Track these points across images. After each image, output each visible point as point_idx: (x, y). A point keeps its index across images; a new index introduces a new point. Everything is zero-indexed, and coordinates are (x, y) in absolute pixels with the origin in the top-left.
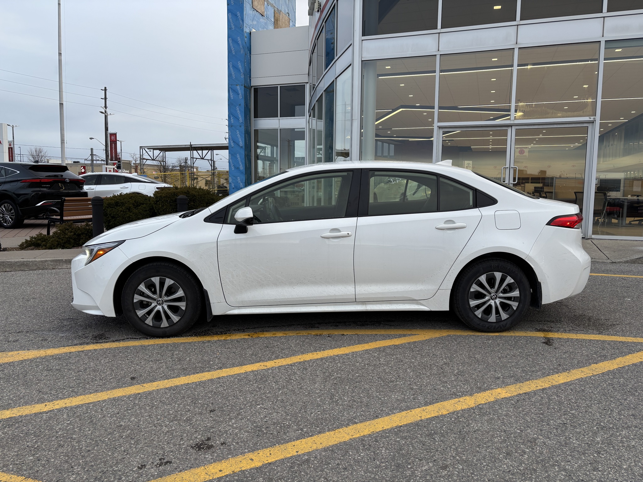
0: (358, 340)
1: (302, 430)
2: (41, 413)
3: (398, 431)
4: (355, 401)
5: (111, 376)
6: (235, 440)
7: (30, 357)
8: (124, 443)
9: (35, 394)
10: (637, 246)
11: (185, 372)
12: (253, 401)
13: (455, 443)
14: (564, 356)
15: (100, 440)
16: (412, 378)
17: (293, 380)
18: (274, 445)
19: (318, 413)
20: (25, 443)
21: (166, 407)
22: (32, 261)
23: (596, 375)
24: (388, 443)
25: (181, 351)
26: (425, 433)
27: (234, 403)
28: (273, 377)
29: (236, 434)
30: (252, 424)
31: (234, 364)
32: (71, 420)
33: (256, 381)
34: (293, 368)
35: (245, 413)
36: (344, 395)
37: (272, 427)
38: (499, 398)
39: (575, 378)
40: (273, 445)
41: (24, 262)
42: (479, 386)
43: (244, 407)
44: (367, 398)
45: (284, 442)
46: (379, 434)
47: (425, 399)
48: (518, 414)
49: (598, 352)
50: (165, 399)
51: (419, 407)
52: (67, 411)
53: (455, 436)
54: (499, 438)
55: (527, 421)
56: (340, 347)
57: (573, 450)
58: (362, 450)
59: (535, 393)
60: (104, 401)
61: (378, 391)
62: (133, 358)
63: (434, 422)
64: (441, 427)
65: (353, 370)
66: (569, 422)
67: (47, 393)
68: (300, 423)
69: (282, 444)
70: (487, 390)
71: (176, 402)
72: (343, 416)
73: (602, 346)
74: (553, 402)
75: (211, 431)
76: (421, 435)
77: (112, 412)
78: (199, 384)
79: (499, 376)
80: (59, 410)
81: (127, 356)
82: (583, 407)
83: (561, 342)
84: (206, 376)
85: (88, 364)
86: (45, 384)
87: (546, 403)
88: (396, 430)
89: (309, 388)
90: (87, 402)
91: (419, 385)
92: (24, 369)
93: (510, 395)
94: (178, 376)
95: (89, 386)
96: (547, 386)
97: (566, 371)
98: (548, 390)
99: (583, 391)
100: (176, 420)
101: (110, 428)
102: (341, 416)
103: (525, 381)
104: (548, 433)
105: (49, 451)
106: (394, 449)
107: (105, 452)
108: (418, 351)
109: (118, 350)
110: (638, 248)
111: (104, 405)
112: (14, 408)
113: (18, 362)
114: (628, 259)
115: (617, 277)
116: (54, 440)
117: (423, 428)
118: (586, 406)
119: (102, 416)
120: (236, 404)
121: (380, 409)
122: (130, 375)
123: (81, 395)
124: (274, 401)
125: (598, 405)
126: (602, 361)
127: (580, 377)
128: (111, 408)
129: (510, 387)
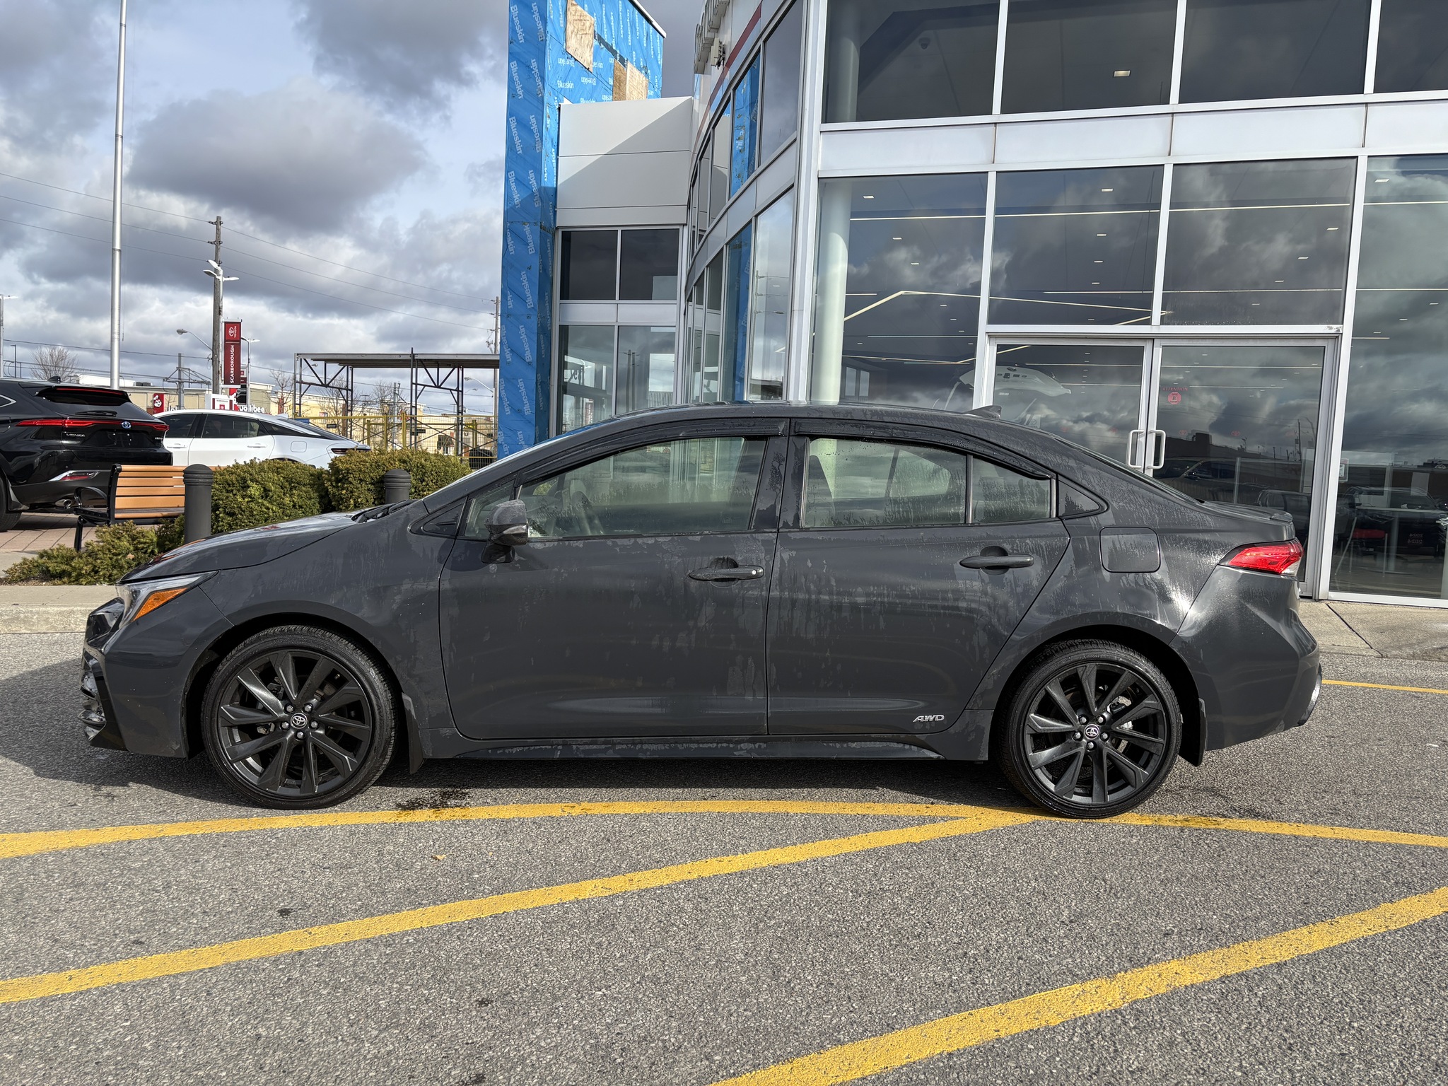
0: (823, 829)
2: (56, 999)
3: (945, 1066)
4: (833, 984)
5: (232, 905)
7: (32, 852)
10: (1430, 620)
11: (414, 898)
15: (208, 1076)
17: (678, 927)
19: (746, 1013)
22: (39, 613)
23: (1396, 931)
26: (1013, 1075)
27: (537, 983)
28: (630, 918)
31: (530, 881)
32: (133, 1017)
33: (589, 927)
34: (675, 894)
35: (566, 1008)
36: (802, 969)
38: (1178, 985)
39: (1348, 938)
41: (20, 613)
42: (1125, 952)
43: (562, 994)
44: (861, 977)
46: (902, 1075)
49: (1389, 872)
50: (367, 966)
51: (988, 1004)
52: (123, 994)
56: (782, 844)
59: (1262, 974)
60: (215, 970)
62: (283, 859)
63: (1030, 1046)
64: (1051, 1060)
65: (817, 904)
66: (1355, 1051)
67: (73, 946)
70: (1147, 965)
71: (393, 978)
73: (1395, 858)
75: (486, 1056)
77: (235, 1000)
78: (449, 930)
79: (1168, 928)
80: (104, 991)
81: (270, 854)
82: (1380, 1012)
83: (1300, 846)
84: (464, 910)
85: (175, 872)
86: (68, 921)
87: (1291, 1000)
88: (941, 1064)
90: (174, 972)
91: (982, 947)
93: (1201, 979)
94: (396, 907)
95: (179, 928)
96: (1286, 956)
97: (1324, 919)
98: (1291, 968)
101: (234, 1043)
103: (1234, 944)
109: (247, 837)
111: (213, 980)
114: (1417, 647)
115: (1398, 691)
117: (1007, 1062)
119: (212, 1009)
120: (543, 985)
121: (894, 1007)
122: (276, 902)
123: (157, 953)
124: (634, 978)
125: (1413, 1008)
126: (1400, 895)
127: (1357, 936)
128: (232, 990)
129: (1200, 956)
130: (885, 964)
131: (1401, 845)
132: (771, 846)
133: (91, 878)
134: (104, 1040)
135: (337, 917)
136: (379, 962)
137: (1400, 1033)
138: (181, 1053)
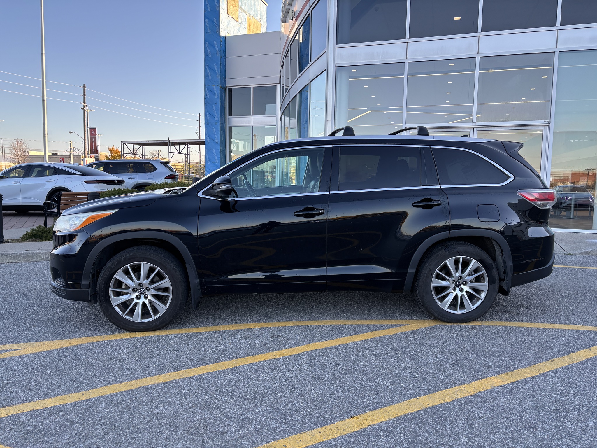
0: (354, 330)
1: (323, 417)
2: (80, 402)
3: (410, 417)
4: (366, 389)
5: (136, 365)
6: (265, 427)
7: (57, 348)
8: (165, 430)
9: (70, 383)
10: (588, 239)
11: (203, 361)
12: (273, 389)
13: (465, 429)
14: (545, 345)
15: (142, 428)
16: (412, 367)
17: (305, 369)
18: (302, 431)
19: (335, 400)
20: (73, 431)
21: (194, 395)
22: (36, 253)
23: (576, 363)
24: (405, 429)
25: (195, 341)
26: (436, 420)
27: (256, 392)
28: (286, 367)
29: (265, 421)
30: (277, 412)
31: (246, 354)
32: (109, 408)
33: (271, 370)
34: (302, 357)
35: (268, 400)
36: (354, 384)
37: (296, 415)
38: (494, 386)
39: (558, 366)
40: (300, 431)
41: (29, 253)
42: (474, 374)
43: (266, 395)
44: (376, 386)
45: (310, 429)
46: (395, 421)
47: (428, 387)
48: (515, 402)
49: (574, 341)
50: (192, 387)
51: (424, 395)
52: (104, 400)
53: (463, 422)
54: (503, 424)
55: (524, 407)
56: (340, 336)
57: (571, 435)
58: (383, 436)
59: (526, 381)
60: (136, 389)
61: (384, 379)
62: (151, 347)
63: (441, 410)
64: (449, 414)
65: (356, 359)
66: (562, 408)
67: (81, 383)
68: (320, 410)
69: (309, 430)
70: (483, 378)
71: (202, 391)
72: (358, 404)
73: (576, 335)
74: (544, 390)
75: (241, 418)
76: (432, 421)
77: (146, 400)
78: (219, 373)
79: (490, 365)
80: (97, 399)
81: (147, 346)
82: (571, 393)
83: (539, 332)
84: (224, 365)
85: (112, 354)
86: (77, 373)
87: (537, 390)
88: (409, 417)
89: (321, 377)
90: (121, 391)
91: (420, 374)
92: (54, 359)
93: (503, 383)
94: (197, 366)
95: (119, 375)
96: (535, 374)
97: (549, 359)
98: (537, 378)
99: (568, 378)
100: (207, 408)
101: (148, 416)
102: (357, 404)
103: (515, 370)
104: (545, 418)
105: (97, 439)
106: (411, 435)
107: (149, 440)
108: (412, 341)
109: (136, 340)
110: (591, 240)
111: (136, 393)
112: (54, 397)
113: (46, 352)
114: (583, 251)
115: (576, 268)
116: (99, 428)
117: (433, 415)
118: (573, 392)
119: (138, 404)
120: (258, 392)
121: (389, 397)
122: (153, 364)
123: (113, 384)
124: (291, 389)
125: (583, 392)
126: (579, 349)
127: (562, 366)
128: (144, 396)
129: (502, 375)
130: (384, 381)
131: (578, 330)
132: (336, 338)
133: (82, 357)
134: (102, 416)
135: (177, 369)
136: (196, 385)
137: (579, 401)
138: (130, 420)
